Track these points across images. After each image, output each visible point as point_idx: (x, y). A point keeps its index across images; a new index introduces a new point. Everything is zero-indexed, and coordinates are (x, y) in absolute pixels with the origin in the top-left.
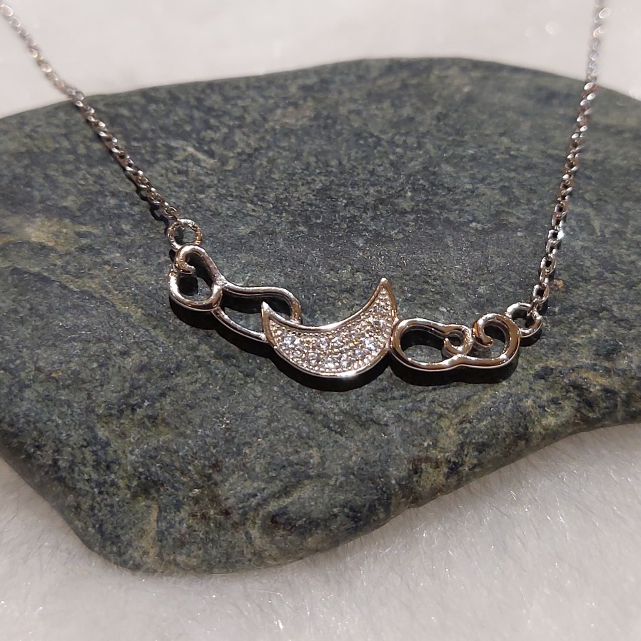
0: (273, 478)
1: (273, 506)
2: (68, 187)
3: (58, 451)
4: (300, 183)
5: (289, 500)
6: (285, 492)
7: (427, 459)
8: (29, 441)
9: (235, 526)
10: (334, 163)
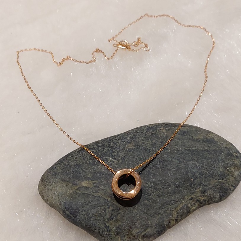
0: (142, 228)
1: (143, 234)
2: (88, 172)
3: (99, 230)
4: (136, 164)
5: (146, 232)
6: (145, 230)
7: (171, 220)
8: (93, 229)
9: (136, 238)
10: (141, 157)
